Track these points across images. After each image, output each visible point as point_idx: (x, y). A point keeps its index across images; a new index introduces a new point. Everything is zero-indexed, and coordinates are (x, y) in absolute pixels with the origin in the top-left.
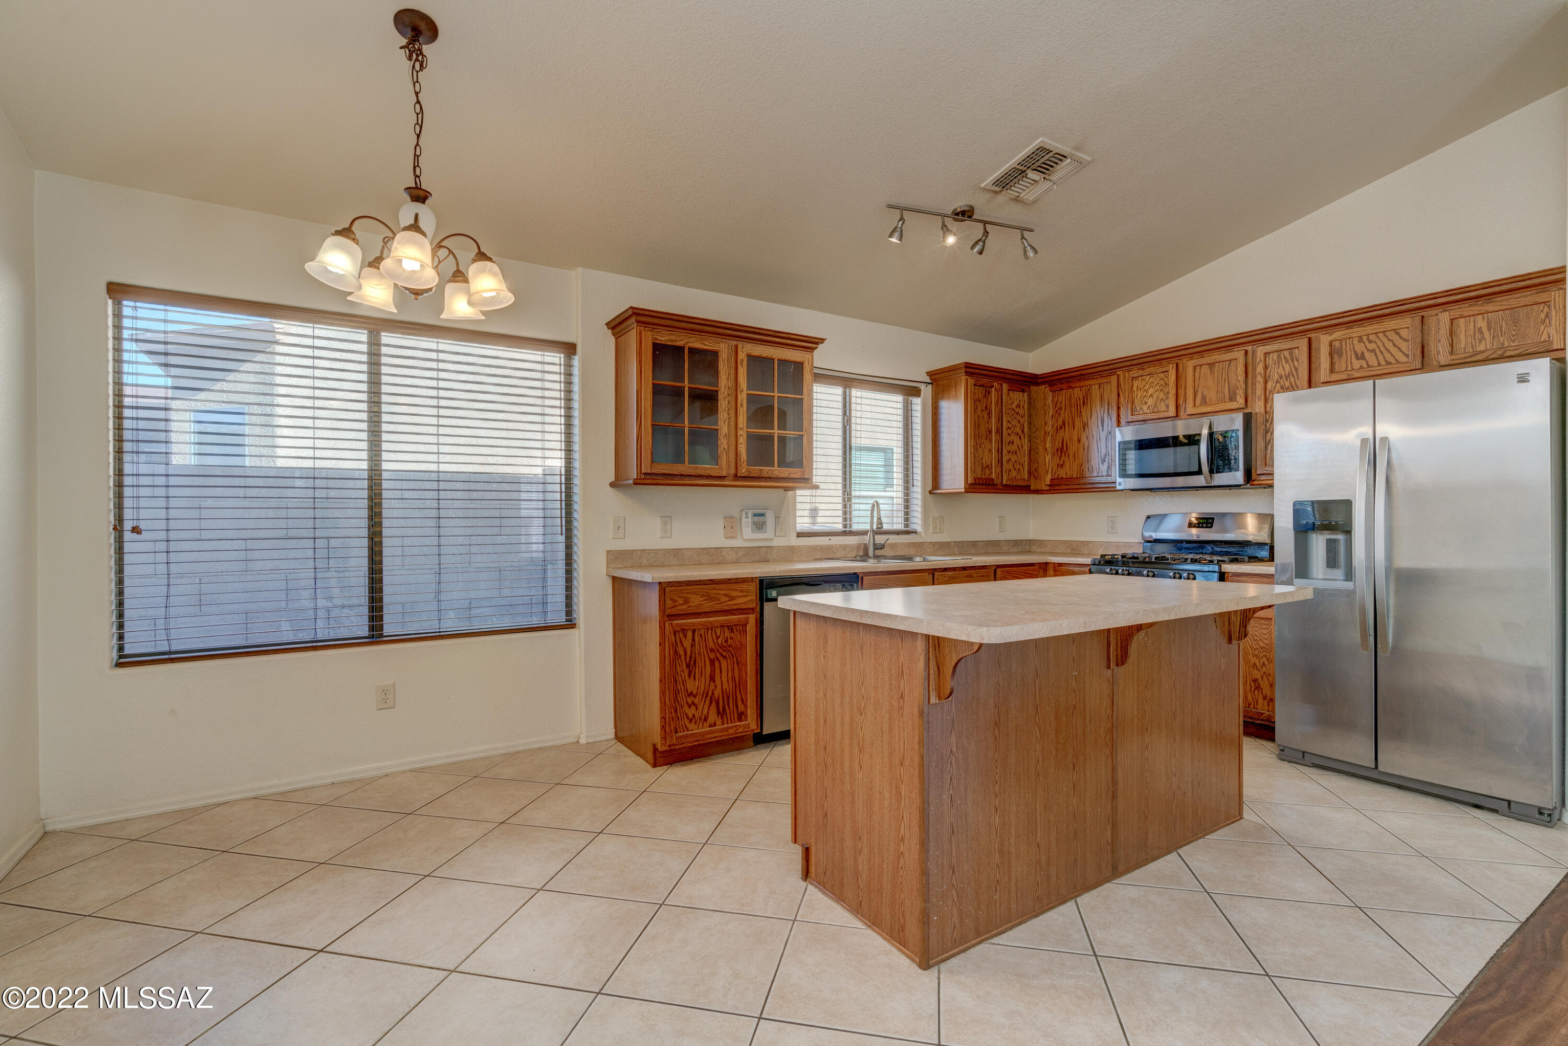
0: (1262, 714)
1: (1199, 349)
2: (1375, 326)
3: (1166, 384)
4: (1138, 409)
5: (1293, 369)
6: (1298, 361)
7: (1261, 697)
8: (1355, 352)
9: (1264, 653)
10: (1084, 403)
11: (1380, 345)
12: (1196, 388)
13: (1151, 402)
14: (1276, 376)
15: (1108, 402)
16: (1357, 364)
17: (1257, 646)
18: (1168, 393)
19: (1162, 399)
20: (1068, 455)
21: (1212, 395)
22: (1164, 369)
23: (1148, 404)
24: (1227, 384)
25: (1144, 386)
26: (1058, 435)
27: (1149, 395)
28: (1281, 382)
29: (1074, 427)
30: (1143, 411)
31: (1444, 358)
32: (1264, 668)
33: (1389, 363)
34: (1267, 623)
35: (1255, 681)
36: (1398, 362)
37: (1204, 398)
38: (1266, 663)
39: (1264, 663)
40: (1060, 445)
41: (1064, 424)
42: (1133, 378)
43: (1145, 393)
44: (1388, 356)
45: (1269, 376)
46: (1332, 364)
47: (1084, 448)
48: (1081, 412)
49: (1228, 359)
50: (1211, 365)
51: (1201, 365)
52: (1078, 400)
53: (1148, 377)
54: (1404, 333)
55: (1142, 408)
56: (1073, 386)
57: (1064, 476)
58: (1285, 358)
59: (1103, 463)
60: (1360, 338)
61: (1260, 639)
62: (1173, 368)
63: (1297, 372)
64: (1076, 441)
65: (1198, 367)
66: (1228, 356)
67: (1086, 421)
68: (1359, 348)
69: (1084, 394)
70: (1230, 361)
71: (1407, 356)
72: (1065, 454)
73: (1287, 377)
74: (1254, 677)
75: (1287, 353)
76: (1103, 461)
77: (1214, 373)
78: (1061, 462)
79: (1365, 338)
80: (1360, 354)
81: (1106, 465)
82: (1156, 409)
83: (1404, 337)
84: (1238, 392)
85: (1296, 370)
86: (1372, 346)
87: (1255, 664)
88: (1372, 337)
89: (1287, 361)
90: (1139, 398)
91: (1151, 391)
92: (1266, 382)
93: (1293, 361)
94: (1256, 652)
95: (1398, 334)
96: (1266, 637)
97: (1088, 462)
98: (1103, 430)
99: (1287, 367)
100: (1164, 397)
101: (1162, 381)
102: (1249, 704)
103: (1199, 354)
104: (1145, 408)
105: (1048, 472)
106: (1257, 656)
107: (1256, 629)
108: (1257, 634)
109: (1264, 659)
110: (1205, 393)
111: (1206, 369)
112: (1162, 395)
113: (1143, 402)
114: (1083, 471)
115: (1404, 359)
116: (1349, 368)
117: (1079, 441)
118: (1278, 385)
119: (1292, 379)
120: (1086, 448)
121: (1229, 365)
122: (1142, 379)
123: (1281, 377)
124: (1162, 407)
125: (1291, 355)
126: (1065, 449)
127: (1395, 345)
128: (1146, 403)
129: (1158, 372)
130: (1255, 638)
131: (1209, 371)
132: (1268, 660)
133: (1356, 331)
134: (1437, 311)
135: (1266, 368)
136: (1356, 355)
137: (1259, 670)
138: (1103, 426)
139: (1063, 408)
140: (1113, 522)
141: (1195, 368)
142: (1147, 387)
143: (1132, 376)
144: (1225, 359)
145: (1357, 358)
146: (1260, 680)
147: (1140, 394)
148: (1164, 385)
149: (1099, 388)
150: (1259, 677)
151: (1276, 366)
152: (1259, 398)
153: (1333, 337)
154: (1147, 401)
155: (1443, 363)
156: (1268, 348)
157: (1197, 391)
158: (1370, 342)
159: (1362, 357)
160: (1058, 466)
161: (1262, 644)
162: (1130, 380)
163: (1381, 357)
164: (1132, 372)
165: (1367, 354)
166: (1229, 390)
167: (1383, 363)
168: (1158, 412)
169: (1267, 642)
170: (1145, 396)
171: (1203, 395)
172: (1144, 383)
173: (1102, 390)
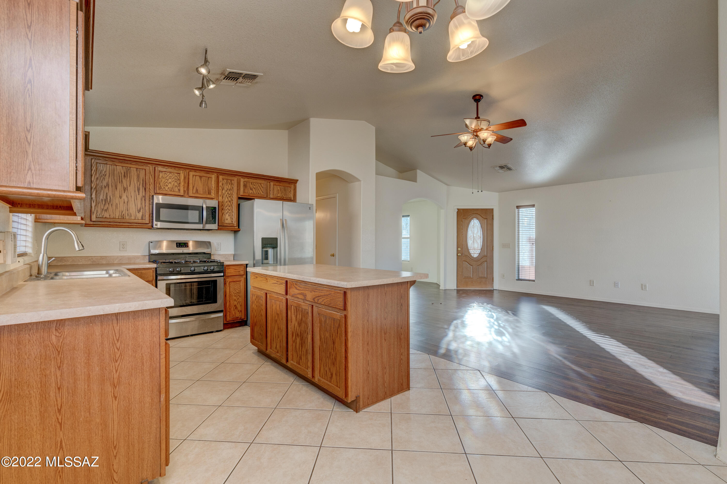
0: (238, 317)
1: (196, 168)
2: (256, 181)
3: (178, 179)
4: (162, 188)
5: (232, 188)
6: (233, 185)
7: (237, 311)
8: (250, 187)
9: (238, 294)
10: (124, 176)
11: (257, 187)
12: (194, 185)
13: (169, 186)
14: (226, 189)
15: (143, 180)
16: (251, 191)
17: (236, 292)
18: (180, 184)
19: (176, 186)
20: (112, 205)
21: (201, 190)
22: (178, 172)
23: (168, 187)
24: (207, 187)
25: (166, 177)
26: (102, 191)
27: (169, 182)
28: (228, 191)
29: (116, 189)
30: (165, 189)
31: (271, 196)
32: (238, 300)
33: (259, 194)
34: (239, 283)
35: (235, 306)
36: (261, 194)
37: (197, 190)
38: (239, 297)
39: (238, 298)
40: (105, 198)
41: (108, 185)
42: (159, 171)
43: (167, 180)
44: (258, 191)
45: (223, 188)
46: (244, 189)
47: (124, 202)
48: (122, 181)
49: (208, 177)
50: (201, 177)
51: (196, 176)
52: (120, 173)
53: (168, 173)
54: (262, 185)
55: (164, 188)
56: (117, 164)
57: (108, 217)
58: (229, 183)
59: (138, 212)
60: (252, 183)
61: (237, 289)
62: (183, 172)
63: (233, 189)
64: (118, 196)
65: (194, 176)
66: (208, 175)
67: (126, 187)
68: (251, 186)
69: (125, 171)
70: (209, 177)
71: (263, 193)
72: (109, 204)
73: (230, 190)
74: (235, 304)
75: (230, 181)
76: (139, 211)
77: (201, 180)
78: (105, 208)
79: (253, 183)
80: (251, 188)
81: (141, 214)
82: (173, 190)
83: (263, 186)
84: (212, 191)
85: (233, 188)
86: (255, 187)
87: (235, 299)
88: (255, 184)
89: (230, 184)
90: (163, 182)
91: (170, 180)
92: (223, 190)
93: (231, 185)
94: (236, 295)
95: (261, 185)
96: (239, 288)
97: (128, 210)
98: (139, 194)
99: (229, 186)
100: (177, 185)
101: (176, 177)
102: (233, 315)
103: (194, 170)
104: (167, 188)
105: (94, 213)
106: (236, 296)
107: (235, 286)
108: (236, 287)
109: (238, 297)
110: (197, 188)
111: (198, 178)
112: (176, 184)
113: (165, 185)
114: (123, 215)
115: (262, 193)
116: (248, 192)
117: (120, 197)
118: (226, 192)
119: (231, 191)
120: (126, 202)
121: (208, 179)
122: (165, 173)
123: (228, 190)
124: (176, 189)
125: (231, 182)
126: (109, 200)
127: (260, 189)
128: (167, 186)
129: (174, 172)
130: (235, 289)
131: (199, 179)
132: (239, 296)
133: (251, 180)
134: (269, 181)
135: (223, 185)
136: (250, 188)
137: (236, 301)
138: (139, 192)
139: (108, 175)
140: (123, 245)
141: (193, 175)
142: (168, 178)
143: (159, 170)
144: (207, 176)
145: (251, 190)
146: (237, 305)
147: (163, 180)
148: (177, 179)
149: (137, 170)
150: (236, 304)
151: (226, 185)
152: (220, 196)
153: (244, 180)
154: (167, 185)
155: (271, 197)
156: (224, 177)
157: (194, 186)
158: (254, 185)
159: (252, 189)
160: (103, 210)
161: (237, 291)
162: (158, 171)
163: (257, 191)
164: (160, 168)
165: (253, 189)
166: (208, 189)
167: (257, 193)
168: (174, 191)
169: (239, 290)
170: (167, 182)
171: (196, 189)
172: (166, 176)
173: (138, 172)
